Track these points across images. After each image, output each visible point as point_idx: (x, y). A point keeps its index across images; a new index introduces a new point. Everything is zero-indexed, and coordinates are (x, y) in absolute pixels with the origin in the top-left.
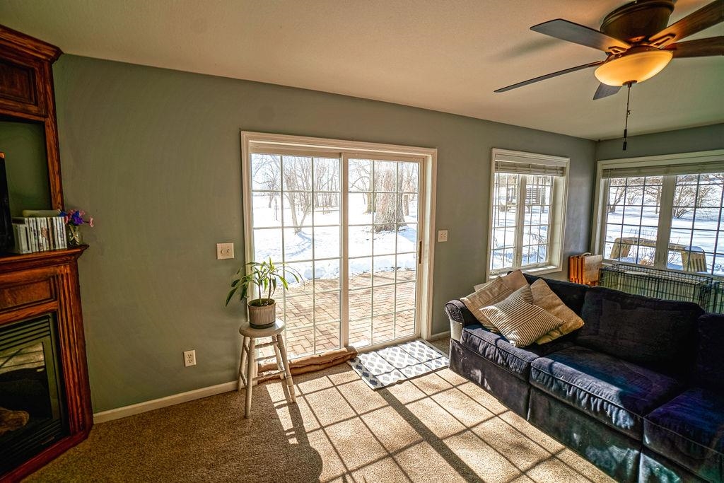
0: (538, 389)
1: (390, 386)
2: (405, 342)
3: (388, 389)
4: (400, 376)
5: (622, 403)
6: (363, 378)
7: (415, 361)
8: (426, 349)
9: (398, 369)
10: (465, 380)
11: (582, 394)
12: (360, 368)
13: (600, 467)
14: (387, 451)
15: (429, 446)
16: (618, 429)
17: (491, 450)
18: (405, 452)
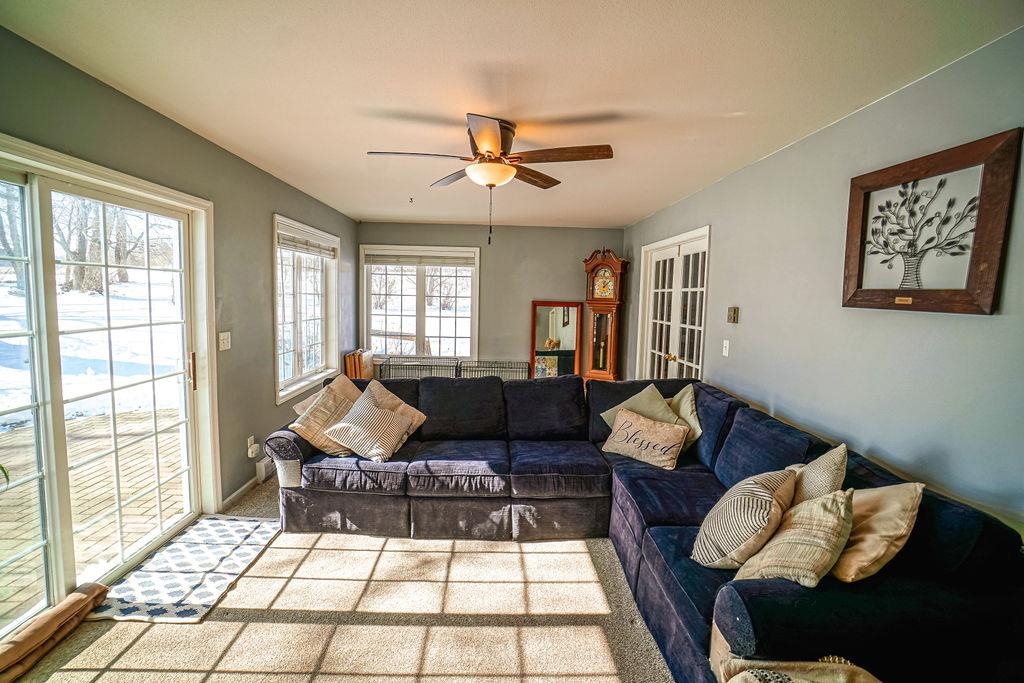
0: (417, 497)
1: (220, 600)
2: (182, 532)
3: (220, 606)
4: (224, 578)
5: (495, 471)
6: (157, 619)
7: (227, 549)
8: (226, 524)
9: (211, 571)
10: (317, 535)
11: (464, 478)
12: (135, 609)
13: (485, 539)
14: (306, 673)
15: (348, 626)
16: (496, 495)
17: (408, 585)
18: (328, 656)
